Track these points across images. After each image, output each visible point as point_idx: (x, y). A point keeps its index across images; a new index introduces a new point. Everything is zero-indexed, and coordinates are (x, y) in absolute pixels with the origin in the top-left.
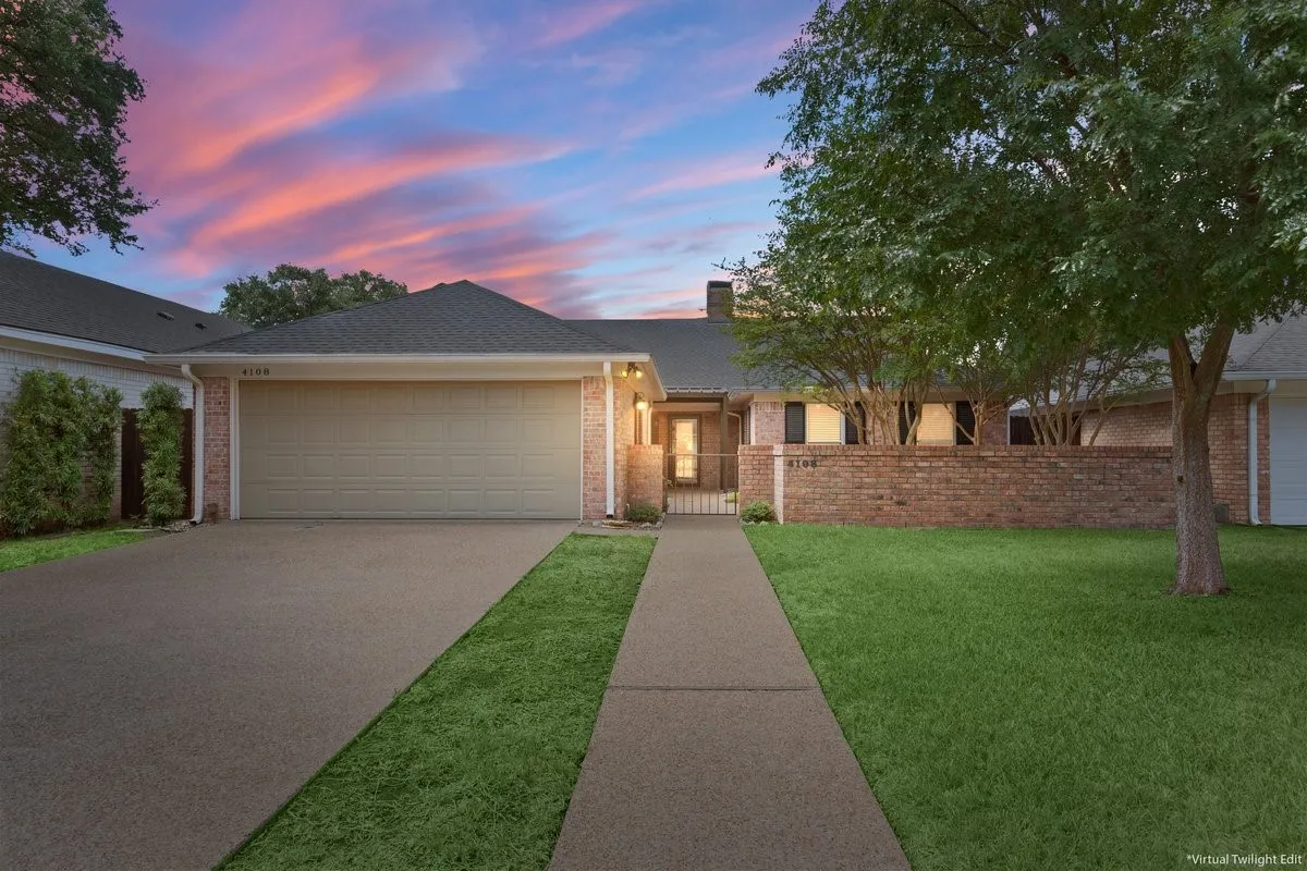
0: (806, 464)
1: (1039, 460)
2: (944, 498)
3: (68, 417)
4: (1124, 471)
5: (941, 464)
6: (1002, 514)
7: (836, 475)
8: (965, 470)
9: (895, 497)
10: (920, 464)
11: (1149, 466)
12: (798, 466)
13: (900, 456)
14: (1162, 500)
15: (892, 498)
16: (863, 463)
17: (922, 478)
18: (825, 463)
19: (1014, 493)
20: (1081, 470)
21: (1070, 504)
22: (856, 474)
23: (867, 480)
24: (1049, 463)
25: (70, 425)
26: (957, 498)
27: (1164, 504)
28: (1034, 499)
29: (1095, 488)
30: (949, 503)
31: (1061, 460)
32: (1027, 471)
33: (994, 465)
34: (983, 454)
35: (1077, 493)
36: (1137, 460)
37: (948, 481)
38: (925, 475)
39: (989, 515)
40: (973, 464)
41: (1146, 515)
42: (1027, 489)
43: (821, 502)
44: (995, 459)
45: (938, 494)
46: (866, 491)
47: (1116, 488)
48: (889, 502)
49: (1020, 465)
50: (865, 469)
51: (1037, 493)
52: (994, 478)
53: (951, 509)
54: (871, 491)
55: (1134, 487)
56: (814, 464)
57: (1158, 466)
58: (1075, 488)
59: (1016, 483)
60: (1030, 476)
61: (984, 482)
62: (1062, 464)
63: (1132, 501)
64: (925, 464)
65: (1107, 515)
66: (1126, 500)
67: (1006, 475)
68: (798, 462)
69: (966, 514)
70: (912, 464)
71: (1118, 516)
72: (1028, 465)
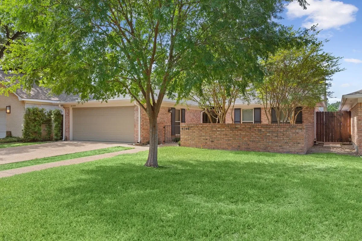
0: (186, 129)
1: (255, 128)
2: (225, 140)
3: (37, 117)
4: (285, 133)
5: (224, 129)
6: (243, 146)
7: (194, 132)
8: (232, 131)
9: (211, 140)
10: (218, 129)
11: (294, 131)
12: (184, 129)
13: (212, 127)
14: (299, 143)
15: (210, 140)
16: (202, 129)
17: (219, 134)
18: (192, 129)
19: (247, 139)
20: (269, 132)
21: (265, 144)
22: (200, 132)
23: (203, 134)
24: (258, 130)
25: (37, 119)
26: (229, 140)
27: (299, 145)
28: (253, 141)
29: (274, 138)
30: (226, 142)
31: (263, 128)
32: (251, 132)
33: (240, 130)
34: (237, 126)
35: (268, 140)
36: (290, 129)
37: (226, 135)
38: (219, 133)
39: (239, 146)
40: (234, 130)
41: (293, 149)
42: (251, 138)
43: (190, 140)
44: (241, 128)
45: (223, 139)
46: (203, 137)
47: (282, 139)
48: (209, 141)
49: (249, 130)
50: (202, 131)
51: (254, 140)
52: (240, 134)
53: (227, 144)
54: (204, 138)
55: (288, 138)
56: (188, 129)
57: (297, 131)
58: (267, 138)
59: (247, 136)
60: (252, 134)
61: (237, 135)
62: (263, 130)
63: (287, 143)
64: (219, 129)
65: (279, 148)
66: (285, 143)
67: (244, 133)
68: (184, 128)
69: (232, 146)
70: (216, 129)
71: (282, 148)
72: (251, 130)
